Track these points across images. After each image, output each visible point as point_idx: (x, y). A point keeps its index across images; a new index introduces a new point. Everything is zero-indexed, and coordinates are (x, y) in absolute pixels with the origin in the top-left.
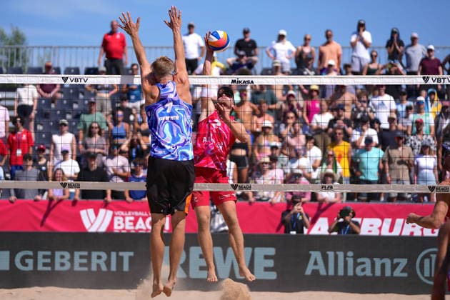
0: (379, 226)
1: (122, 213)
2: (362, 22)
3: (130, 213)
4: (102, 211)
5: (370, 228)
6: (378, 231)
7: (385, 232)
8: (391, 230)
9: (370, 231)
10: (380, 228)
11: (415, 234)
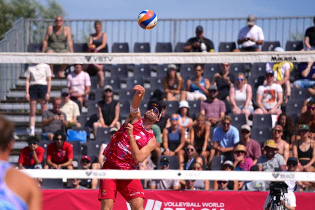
1: (172, 204)
3: (180, 204)
4: (150, 202)
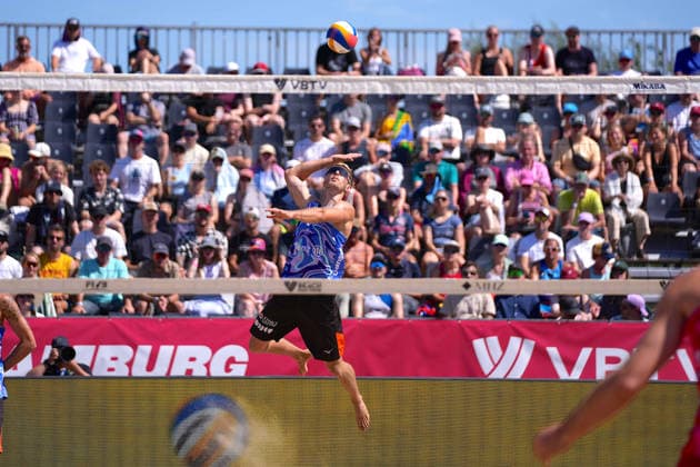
0: (128, 359)
2: (75, 22)
5: (112, 364)
6: (127, 368)
7: (140, 370)
8: (150, 367)
9: (111, 370)
10: (130, 364)
11: (195, 374)
